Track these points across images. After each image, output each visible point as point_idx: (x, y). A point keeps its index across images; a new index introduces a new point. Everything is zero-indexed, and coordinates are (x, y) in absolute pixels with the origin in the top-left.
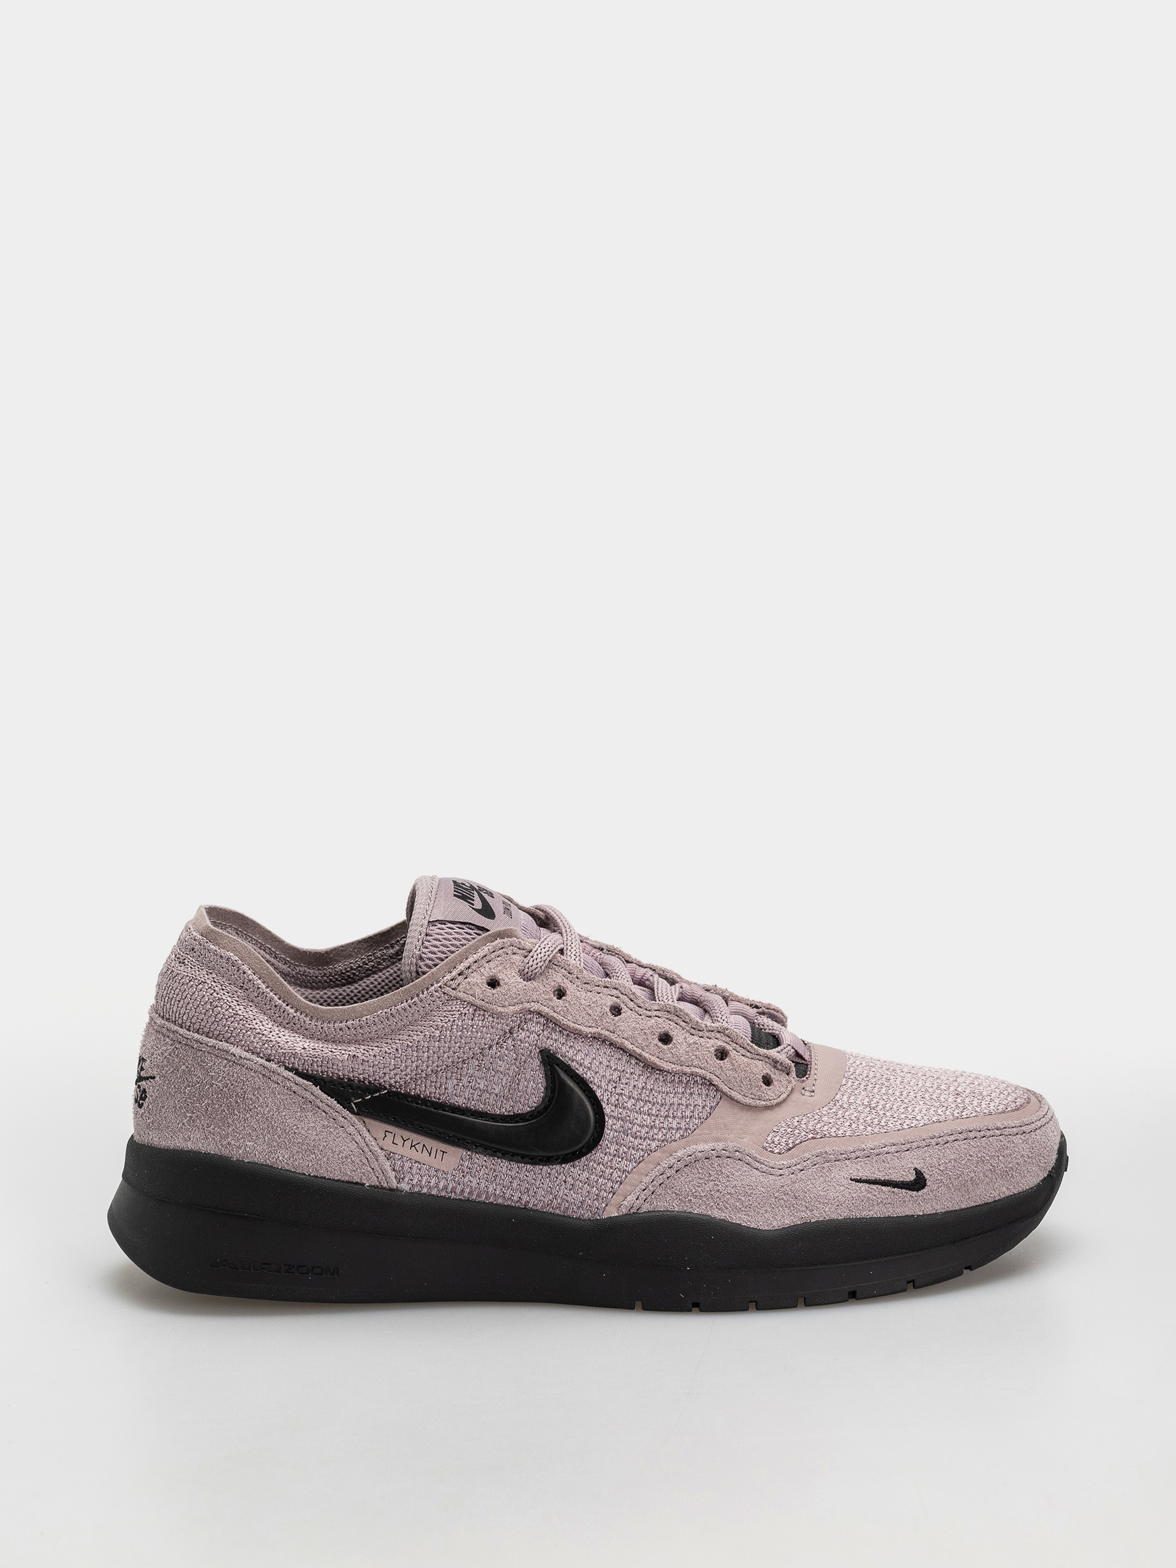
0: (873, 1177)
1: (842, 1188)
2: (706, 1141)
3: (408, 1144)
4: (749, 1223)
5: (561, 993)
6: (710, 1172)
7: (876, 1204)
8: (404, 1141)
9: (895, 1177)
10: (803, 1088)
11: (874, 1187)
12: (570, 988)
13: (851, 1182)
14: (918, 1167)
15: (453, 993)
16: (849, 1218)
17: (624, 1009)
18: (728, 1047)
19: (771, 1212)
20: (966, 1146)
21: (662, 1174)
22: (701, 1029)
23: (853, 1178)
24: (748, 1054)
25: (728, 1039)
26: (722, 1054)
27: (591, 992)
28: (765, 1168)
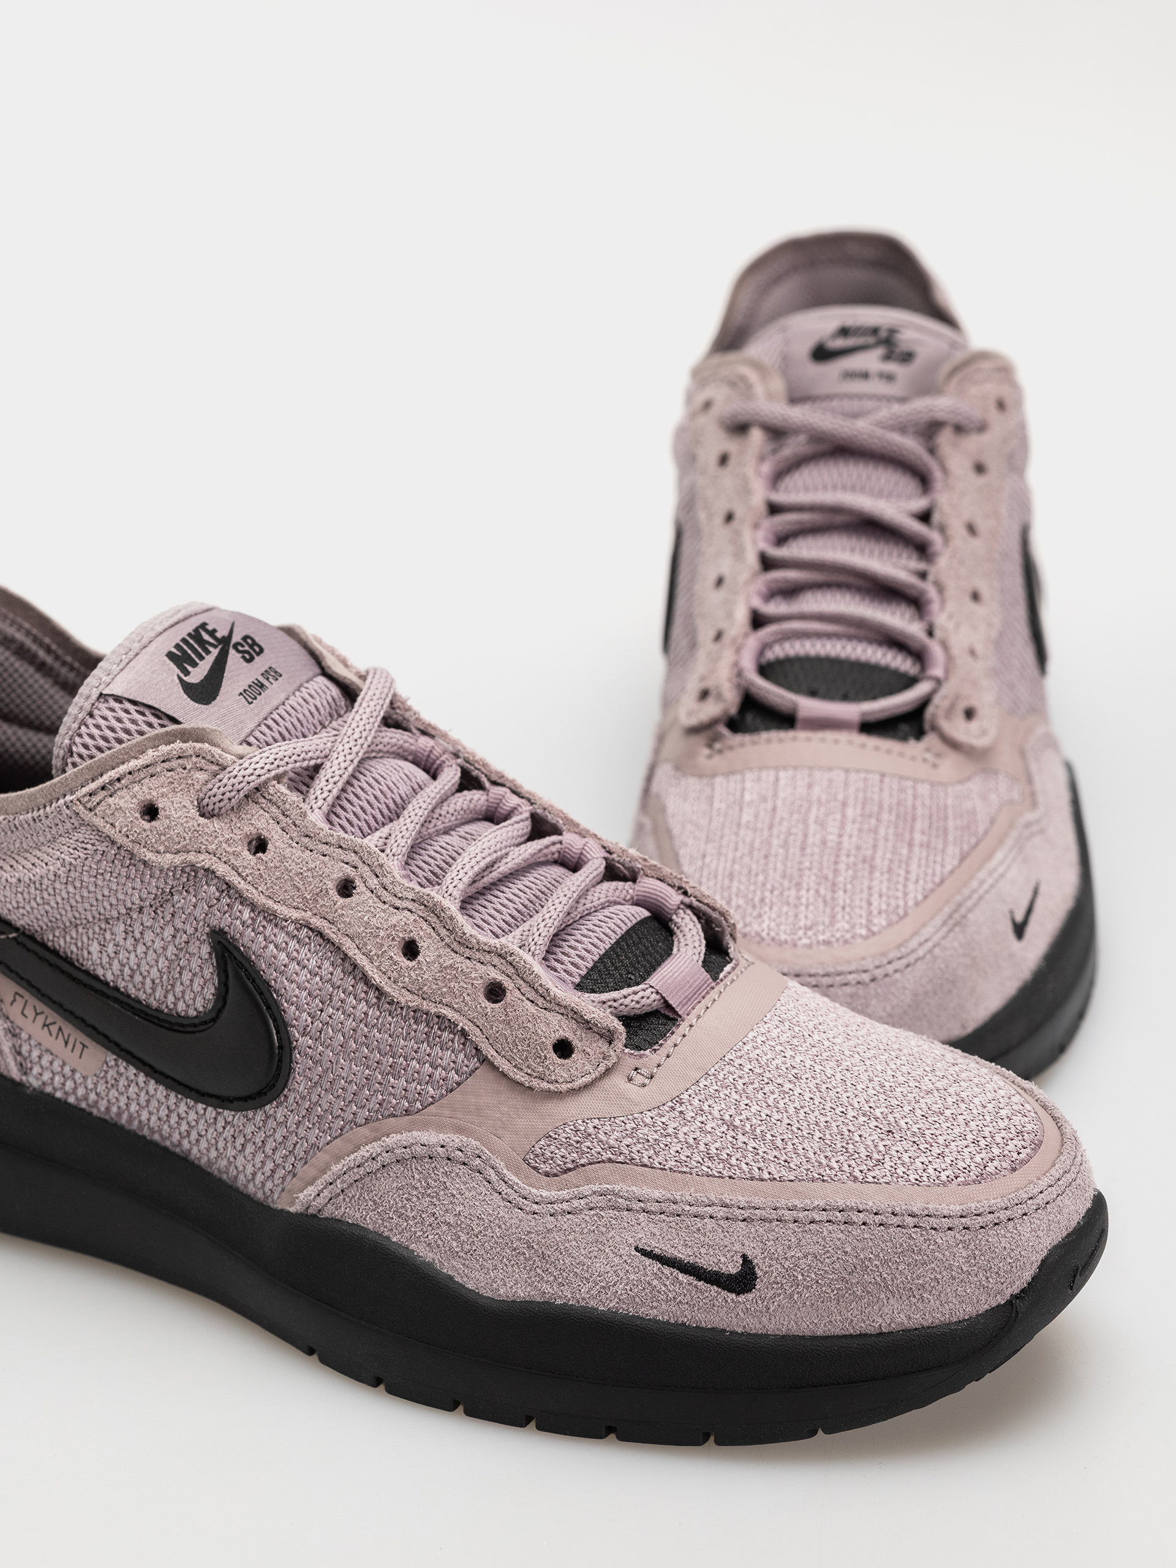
0: (671, 1252)
1: (617, 1260)
2: (440, 1128)
3: (40, 1019)
4: (465, 1279)
5: (260, 845)
6: (430, 1180)
7: (665, 1299)
8: (37, 1014)
9: (706, 1261)
10: (636, 1069)
11: (667, 1270)
12: (277, 839)
13: (634, 1253)
14: (749, 1253)
15: (87, 816)
16: (616, 1312)
17: (360, 887)
18: (507, 983)
19: (501, 1271)
20: (840, 1235)
21: (358, 1166)
22: (469, 946)
23: (640, 1247)
24: (540, 1001)
25: (511, 970)
26: (495, 992)
27: (311, 851)
28: (513, 1196)
